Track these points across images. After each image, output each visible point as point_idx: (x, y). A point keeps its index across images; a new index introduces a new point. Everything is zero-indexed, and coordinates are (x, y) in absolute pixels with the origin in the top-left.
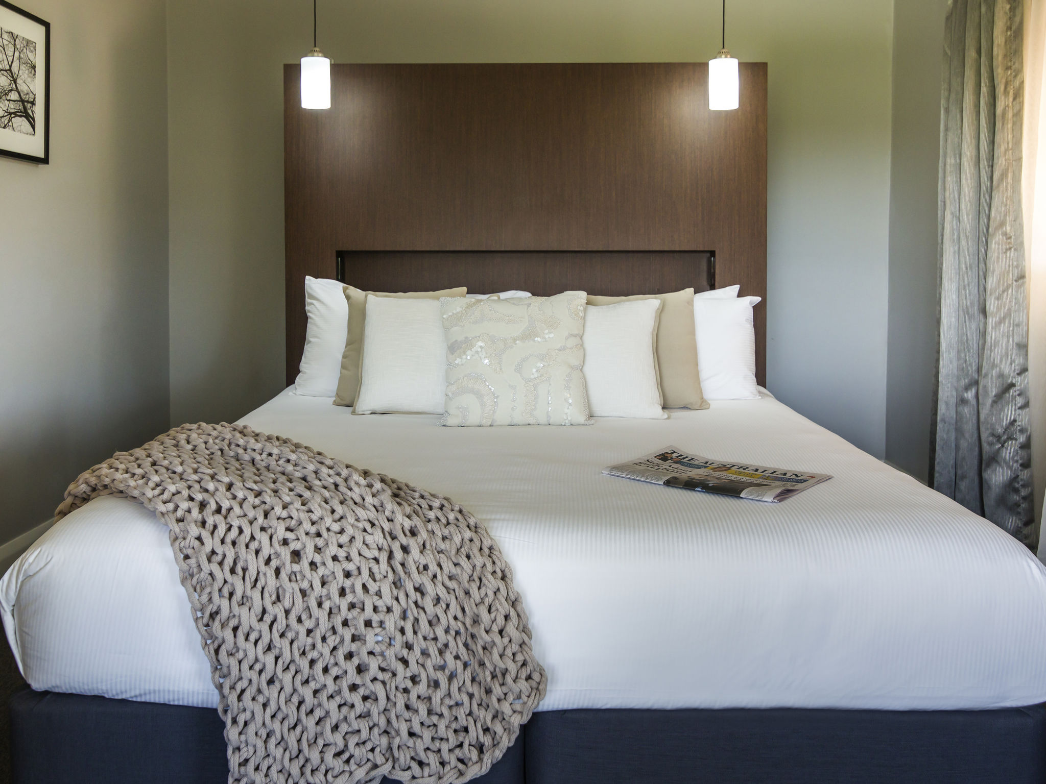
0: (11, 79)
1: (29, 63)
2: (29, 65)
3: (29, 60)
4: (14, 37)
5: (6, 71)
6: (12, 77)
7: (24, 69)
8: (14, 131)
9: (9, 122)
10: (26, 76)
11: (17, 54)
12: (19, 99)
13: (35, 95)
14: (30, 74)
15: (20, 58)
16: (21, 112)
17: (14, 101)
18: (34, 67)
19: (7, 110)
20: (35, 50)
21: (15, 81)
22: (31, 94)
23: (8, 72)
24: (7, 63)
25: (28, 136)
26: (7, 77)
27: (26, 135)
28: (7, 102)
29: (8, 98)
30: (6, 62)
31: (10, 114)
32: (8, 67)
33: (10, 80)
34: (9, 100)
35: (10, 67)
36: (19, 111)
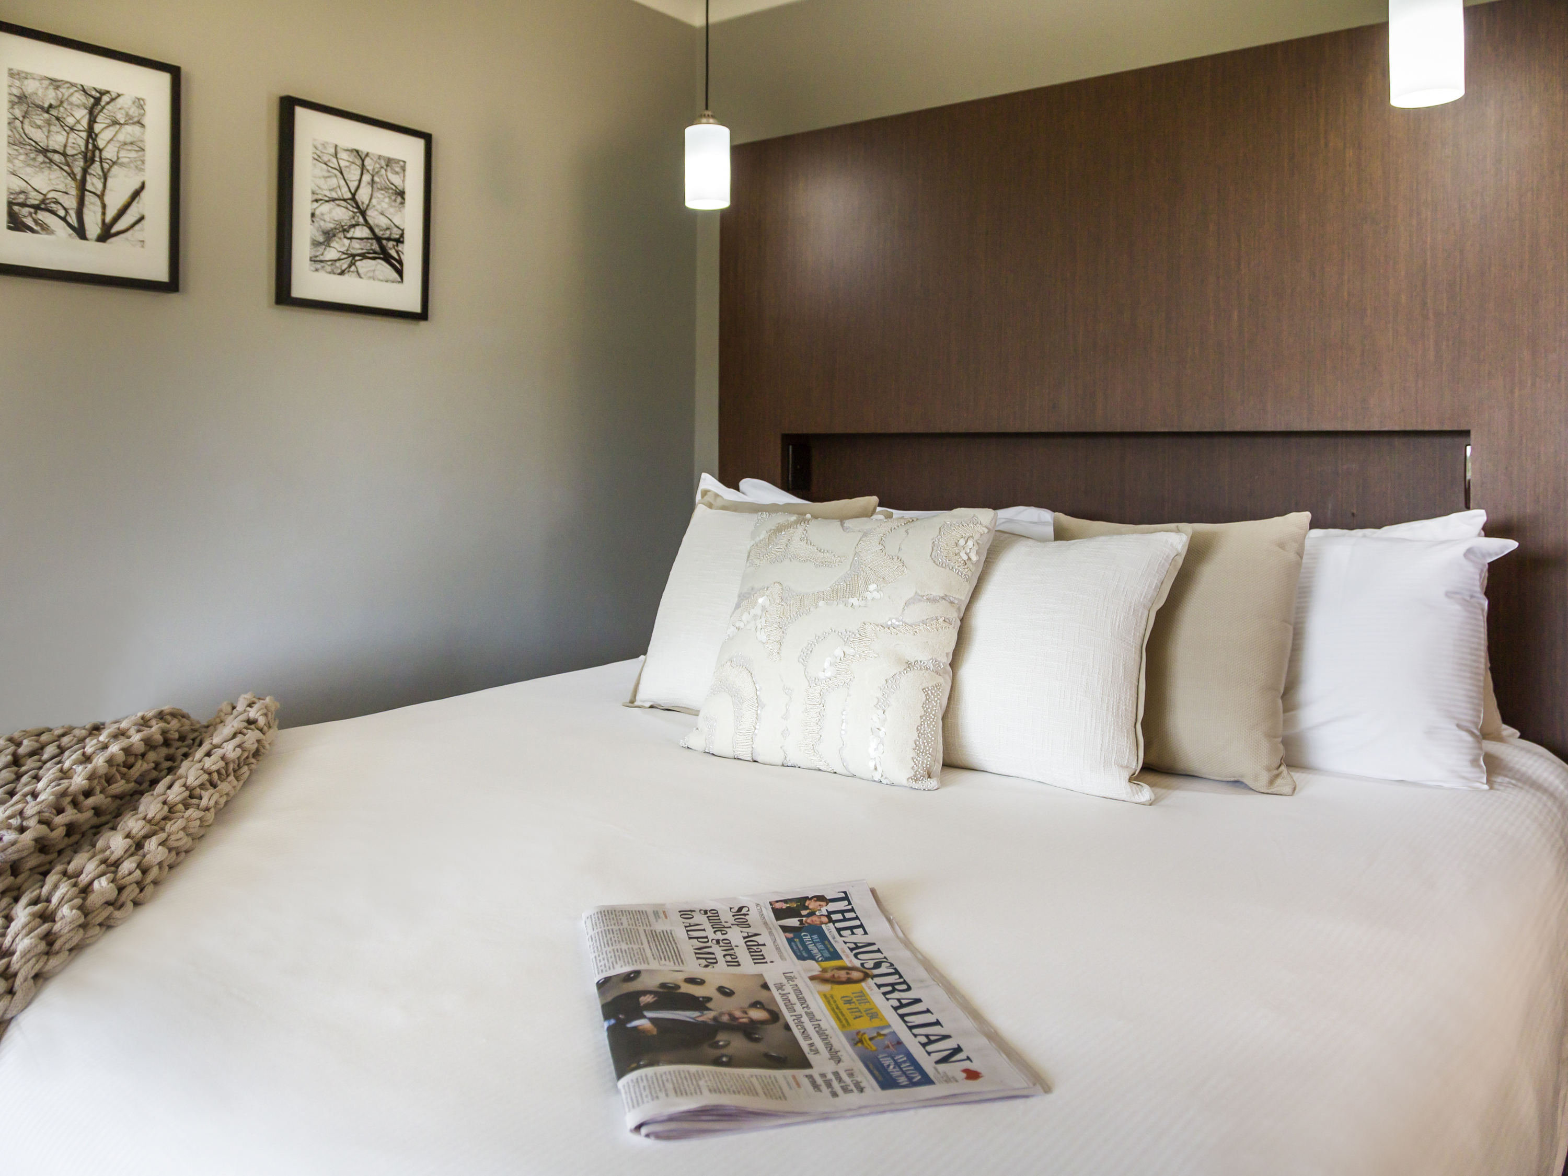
0: (356, 210)
1: (392, 189)
2: (391, 191)
3: (392, 184)
4: (360, 157)
5: (345, 200)
6: (358, 207)
7: (381, 196)
8: (360, 277)
9: (350, 266)
10: (385, 205)
11: (367, 178)
12: (371, 236)
13: (403, 230)
14: (393, 204)
15: (373, 182)
16: (375, 253)
17: (361, 239)
18: (401, 194)
19: (347, 250)
20: (404, 170)
21: (363, 213)
22: (395, 229)
23: (349, 201)
24: (347, 189)
25: (389, 285)
26: (347, 208)
27: (385, 284)
28: (347, 242)
29: (349, 235)
30: (345, 189)
31: (353, 256)
32: (349, 196)
33: (353, 212)
34: (351, 239)
35: (354, 195)
36: (371, 251)
